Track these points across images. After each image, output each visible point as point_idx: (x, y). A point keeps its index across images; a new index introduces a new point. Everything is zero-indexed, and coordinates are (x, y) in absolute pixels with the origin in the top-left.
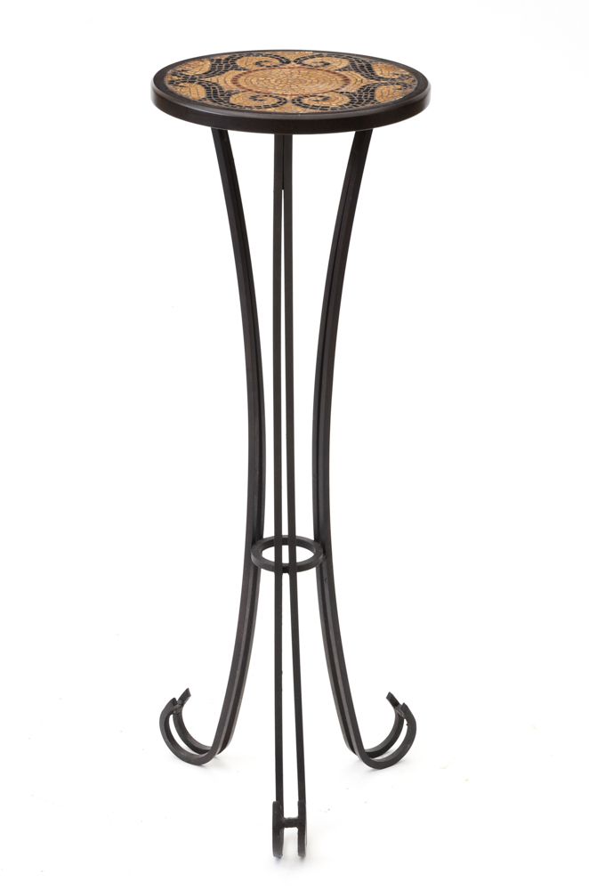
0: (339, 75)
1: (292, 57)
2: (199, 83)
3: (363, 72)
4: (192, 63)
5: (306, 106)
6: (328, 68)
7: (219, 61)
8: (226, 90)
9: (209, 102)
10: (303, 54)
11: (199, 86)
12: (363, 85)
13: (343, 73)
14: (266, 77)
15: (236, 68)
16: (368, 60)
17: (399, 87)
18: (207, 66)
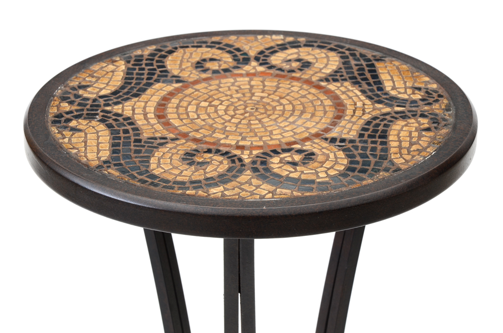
0: (327, 92)
1: (252, 48)
2: (102, 121)
3: (365, 87)
4: (96, 67)
5: (277, 180)
6: (308, 74)
7: (139, 59)
8: (145, 135)
9: (114, 172)
10: (271, 41)
11: (102, 127)
12: (367, 117)
13: (332, 87)
14: (210, 99)
15: (165, 77)
16: (369, 54)
17: (425, 122)
18: (117, 73)
